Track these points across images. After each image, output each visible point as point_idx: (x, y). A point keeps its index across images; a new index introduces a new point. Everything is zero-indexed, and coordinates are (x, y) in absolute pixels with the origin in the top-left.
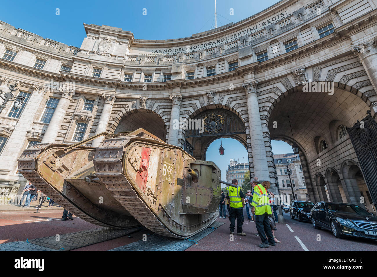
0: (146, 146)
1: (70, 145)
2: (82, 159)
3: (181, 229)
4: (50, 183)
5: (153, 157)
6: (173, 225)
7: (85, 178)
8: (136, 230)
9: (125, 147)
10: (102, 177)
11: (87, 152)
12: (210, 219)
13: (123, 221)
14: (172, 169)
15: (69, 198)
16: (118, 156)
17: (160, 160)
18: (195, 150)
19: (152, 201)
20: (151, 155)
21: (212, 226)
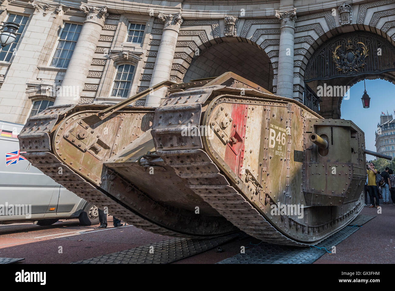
0: (239, 101)
1: (109, 106)
2: (131, 129)
3: (303, 231)
4: (78, 171)
5: (252, 118)
6: (290, 226)
7: (139, 160)
8: (230, 238)
9: (203, 105)
10: (168, 158)
11: (139, 116)
12: (351, 212)
13: (207, 227)
14: (284, 136)
15: (113, 195)
16: (192, 120)
17: (263, 122)
18: (321, 101)
19: (254, 190)
20: (248, 115)
21: (354, 223)
